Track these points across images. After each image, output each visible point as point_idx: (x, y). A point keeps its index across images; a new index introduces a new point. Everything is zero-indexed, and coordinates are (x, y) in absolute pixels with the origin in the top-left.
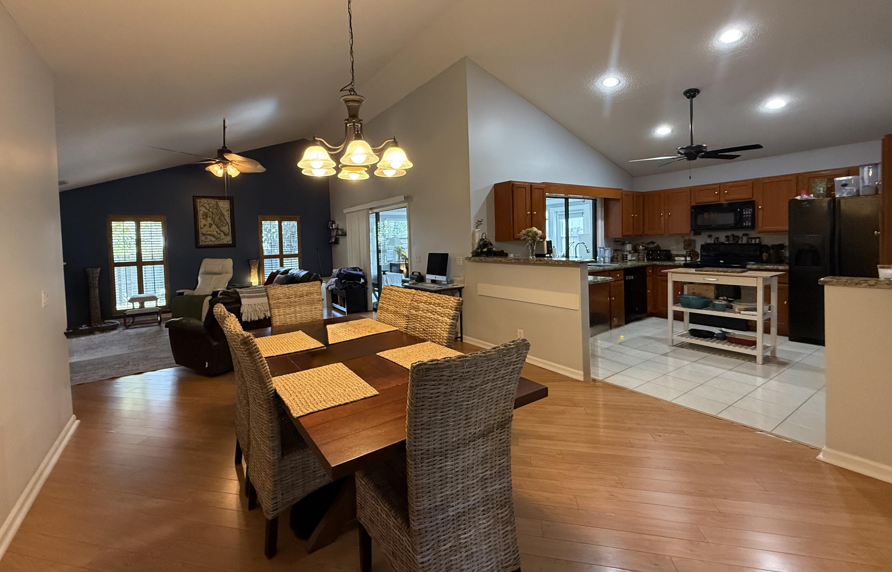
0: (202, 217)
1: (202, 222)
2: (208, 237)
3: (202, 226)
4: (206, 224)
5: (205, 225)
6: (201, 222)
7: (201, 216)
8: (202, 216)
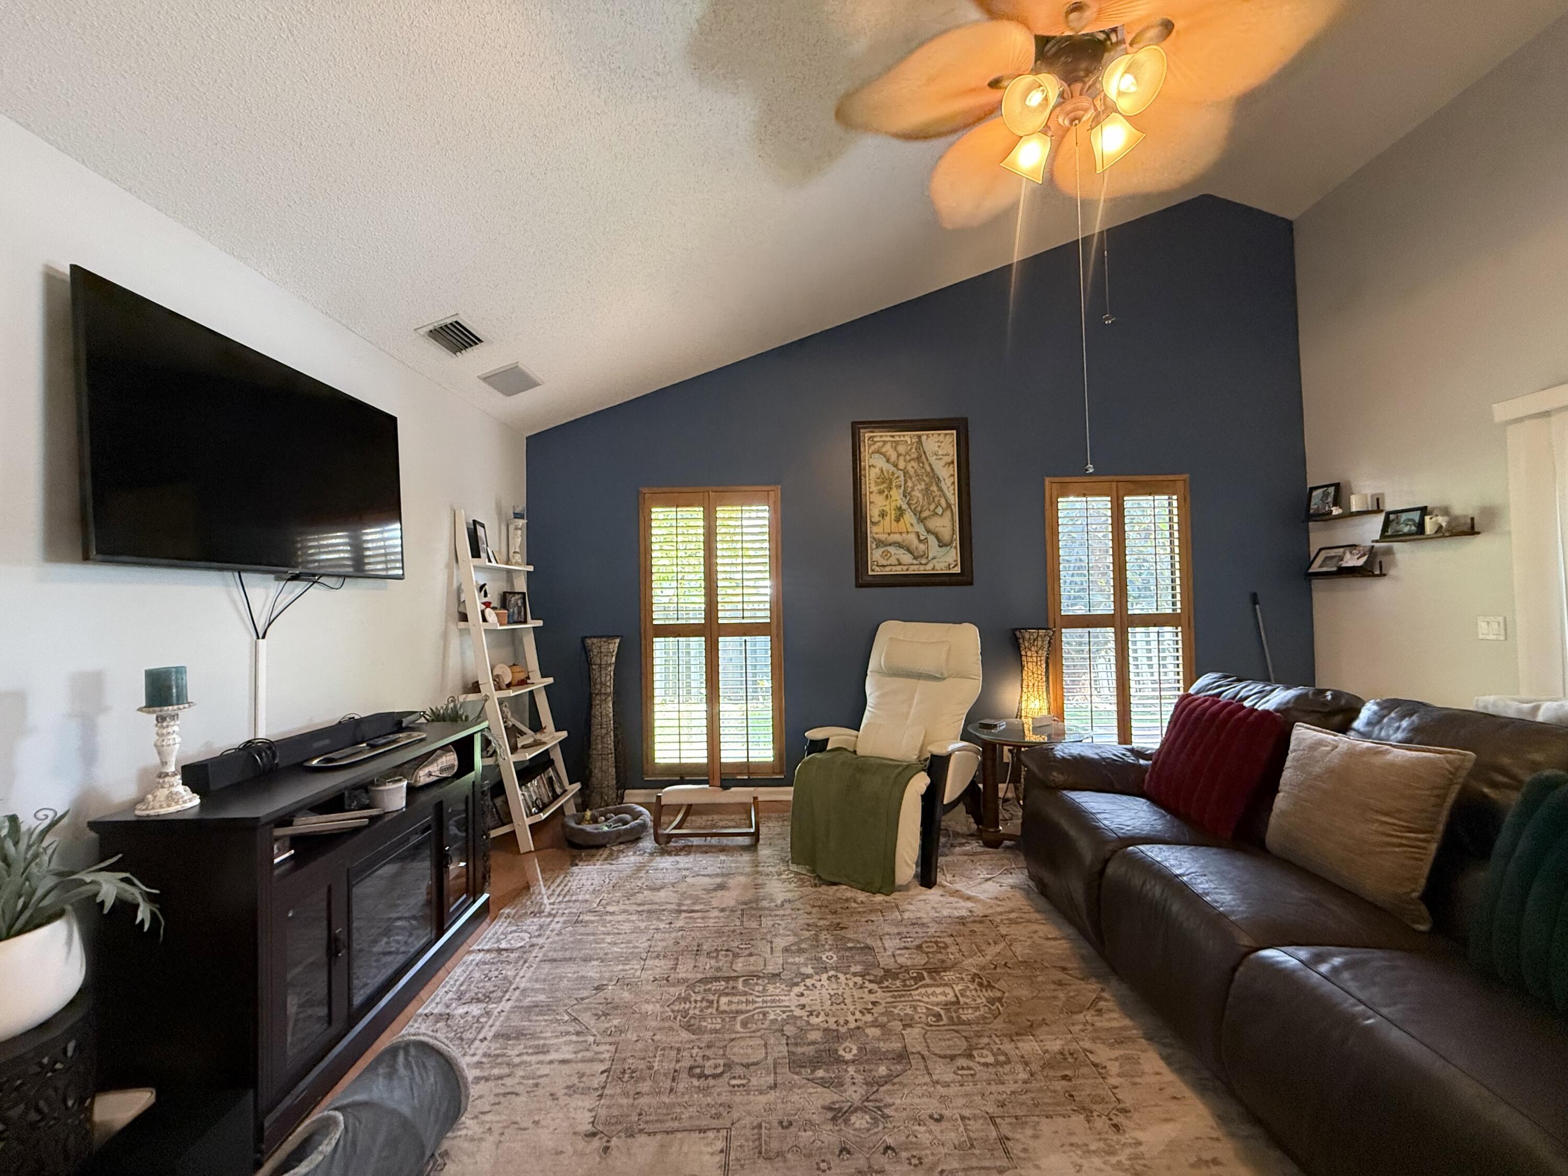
0: (874, 488)
1: (875, 504)
2: (892, 550)
3: (876, 519)
4: (887, 509)
5: (883, 514)
6: (871, 503)
7: (873, 485)
8: (877, 484)
